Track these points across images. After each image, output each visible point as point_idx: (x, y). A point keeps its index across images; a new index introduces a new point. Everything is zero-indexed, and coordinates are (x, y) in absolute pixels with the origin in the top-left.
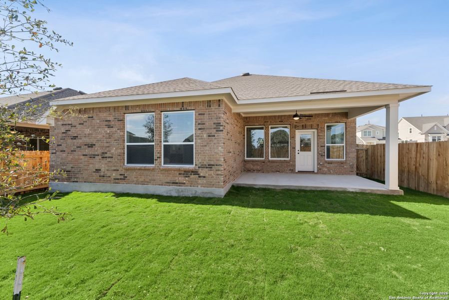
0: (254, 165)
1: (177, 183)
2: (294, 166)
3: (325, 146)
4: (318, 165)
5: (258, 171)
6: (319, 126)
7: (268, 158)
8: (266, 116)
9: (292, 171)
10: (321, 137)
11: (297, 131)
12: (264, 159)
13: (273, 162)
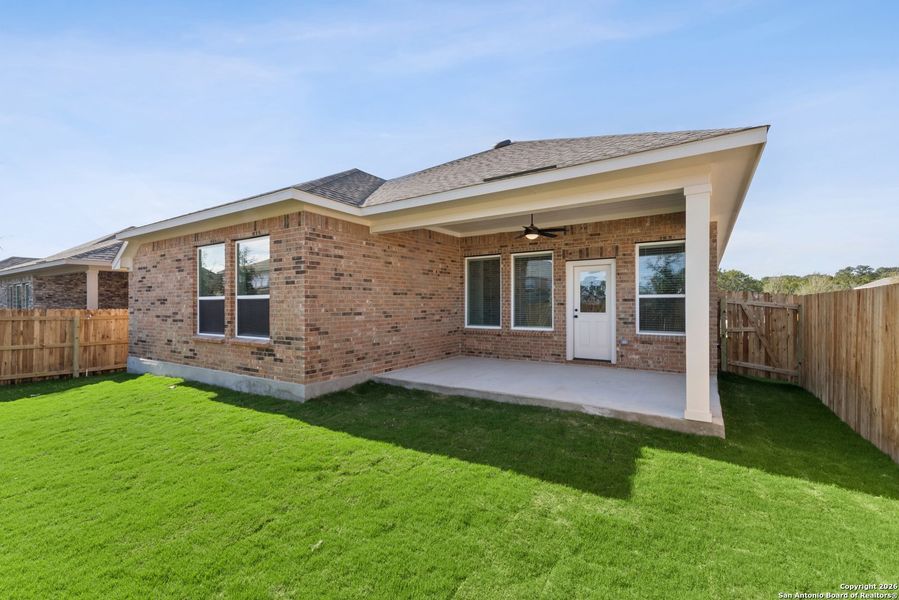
0: (480, 341)
1: (248, 370)
2: (564, 346)
3: (633, 300)
4: (617, 345)
5: (489, 354)
6: (621, 249)
7: (508, 327)
8: (504, 233)
9: (559, 357)
10: (625, 278)
11: (569, 266)
12: (500, 328)
13: (517, 335)
